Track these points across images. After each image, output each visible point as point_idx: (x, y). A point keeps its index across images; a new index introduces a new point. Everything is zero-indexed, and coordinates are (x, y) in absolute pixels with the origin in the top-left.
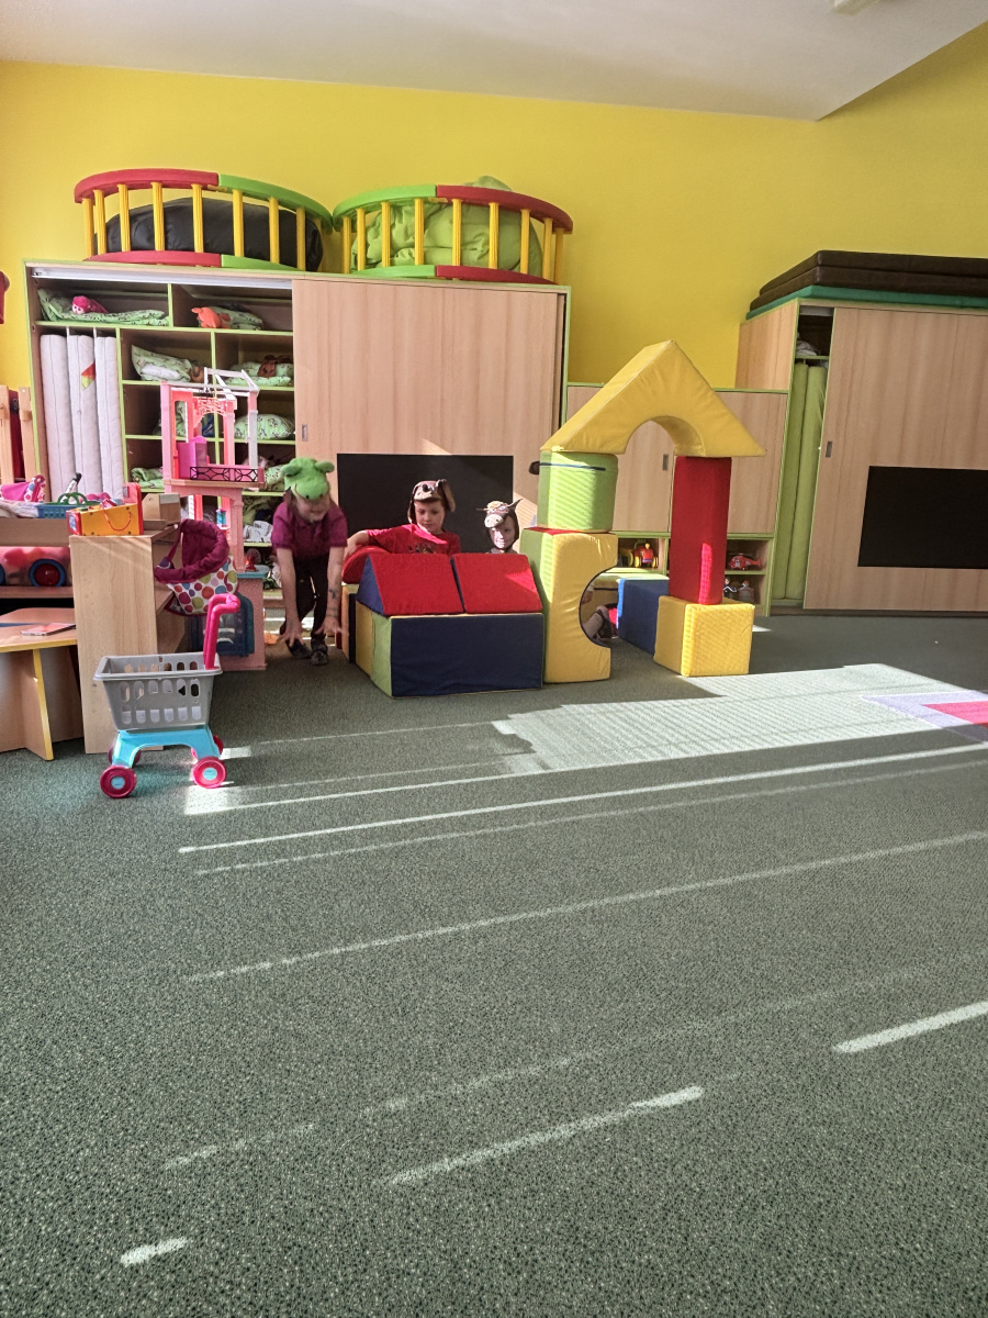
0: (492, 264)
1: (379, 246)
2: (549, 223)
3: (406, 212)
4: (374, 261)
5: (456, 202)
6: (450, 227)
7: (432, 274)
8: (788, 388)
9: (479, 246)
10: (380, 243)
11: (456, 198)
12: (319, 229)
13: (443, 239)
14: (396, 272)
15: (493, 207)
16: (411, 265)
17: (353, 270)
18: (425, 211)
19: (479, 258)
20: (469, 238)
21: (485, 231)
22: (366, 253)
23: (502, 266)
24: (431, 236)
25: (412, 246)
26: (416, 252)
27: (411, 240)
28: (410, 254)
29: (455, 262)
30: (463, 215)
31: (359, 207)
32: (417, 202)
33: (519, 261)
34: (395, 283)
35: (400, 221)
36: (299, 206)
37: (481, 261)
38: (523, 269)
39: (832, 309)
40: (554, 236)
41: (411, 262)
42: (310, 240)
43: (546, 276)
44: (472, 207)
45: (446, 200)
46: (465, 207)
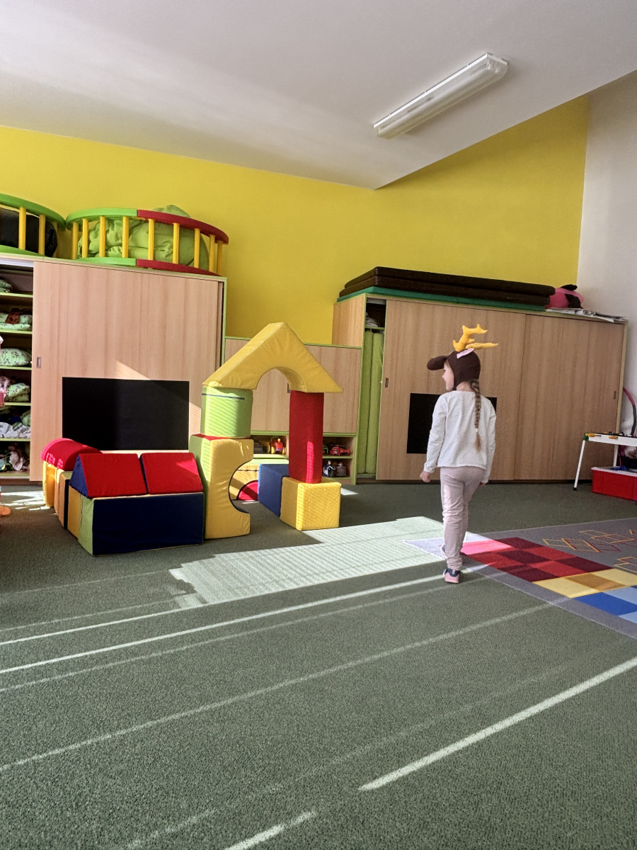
0: (175, 260)
1: (98, 243)
2: (213, 237)
3: (118, 224)
4: (94, 252)
5: (150, 220)
6: (147, 235)
7: (134, 264)
8: (362, 346)
9: (166, 249)
10: (99, 241)
11: (151, 218)
12: (56, 229)
13: (142, 242)
14: (109, 261)
15: (176, 226)
16: (119, 257)
17: (78, 257)
18: (129, 224)
19: (167, 256)
20: (160, 243)
21: (171, 240)
22: (88, 247)
23: (182, 262)
24: (134, 240)
25: (121, 245)
26: (123, 249)
27: (120, 241)
28: (119, 250)
29: (150, 257)
30: (155, 229)
31: (84, 217)
32: (124, 219)
33: (193, 260)
34: (108, 268)
35: (113, 229)
36: (42, 214)
37: (168, 258)
38: (196, 265)
39: (385, 301)
40: (216, 245)
41: (119, 256)
42: (48, 235)
43: (211, 270)
44: (162, 225)
45: (144, 219)
46: (157, 224)
